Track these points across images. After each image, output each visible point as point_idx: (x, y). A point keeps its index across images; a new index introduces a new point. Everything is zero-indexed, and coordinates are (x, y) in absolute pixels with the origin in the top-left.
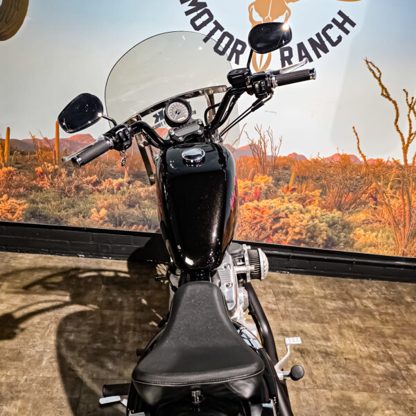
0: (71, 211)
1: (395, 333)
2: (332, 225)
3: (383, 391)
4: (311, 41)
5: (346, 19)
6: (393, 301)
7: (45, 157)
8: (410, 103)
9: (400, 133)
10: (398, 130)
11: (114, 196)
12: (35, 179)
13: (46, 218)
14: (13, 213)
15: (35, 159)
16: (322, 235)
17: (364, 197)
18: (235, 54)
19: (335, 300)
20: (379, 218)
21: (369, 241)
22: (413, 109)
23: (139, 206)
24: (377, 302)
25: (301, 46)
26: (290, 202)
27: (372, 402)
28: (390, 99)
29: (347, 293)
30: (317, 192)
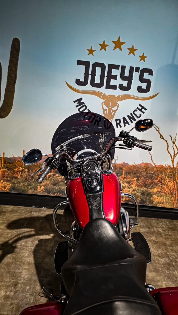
0: (29, 187)
1: (171, 244)
2: (143, 193)
3: (163, 272)
4: (128, 116)
5: (143, 107)
6: (172, 229)
7: (19, 164)
8: (173, 141)
9: (170, 154)
10: (169, 153)
11: (47, 181)
12: (14, 174)
13: (19, 190)
14: (5, 188)
15: (15, 165)
16: (139, 198)
17: (156, 181)
18: (97, 122)
19: (144, 228)
20: (164, 191)
21: (160, 201)
22: (174, 143)
23: (58, 185)
24: (164, 229)
25: (124, 119)
26: (124, 183)
27: (157, 277)
28: (164, 140)
29: (151, 225)
30: (135, 179)
